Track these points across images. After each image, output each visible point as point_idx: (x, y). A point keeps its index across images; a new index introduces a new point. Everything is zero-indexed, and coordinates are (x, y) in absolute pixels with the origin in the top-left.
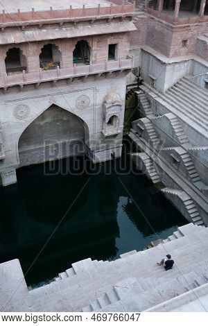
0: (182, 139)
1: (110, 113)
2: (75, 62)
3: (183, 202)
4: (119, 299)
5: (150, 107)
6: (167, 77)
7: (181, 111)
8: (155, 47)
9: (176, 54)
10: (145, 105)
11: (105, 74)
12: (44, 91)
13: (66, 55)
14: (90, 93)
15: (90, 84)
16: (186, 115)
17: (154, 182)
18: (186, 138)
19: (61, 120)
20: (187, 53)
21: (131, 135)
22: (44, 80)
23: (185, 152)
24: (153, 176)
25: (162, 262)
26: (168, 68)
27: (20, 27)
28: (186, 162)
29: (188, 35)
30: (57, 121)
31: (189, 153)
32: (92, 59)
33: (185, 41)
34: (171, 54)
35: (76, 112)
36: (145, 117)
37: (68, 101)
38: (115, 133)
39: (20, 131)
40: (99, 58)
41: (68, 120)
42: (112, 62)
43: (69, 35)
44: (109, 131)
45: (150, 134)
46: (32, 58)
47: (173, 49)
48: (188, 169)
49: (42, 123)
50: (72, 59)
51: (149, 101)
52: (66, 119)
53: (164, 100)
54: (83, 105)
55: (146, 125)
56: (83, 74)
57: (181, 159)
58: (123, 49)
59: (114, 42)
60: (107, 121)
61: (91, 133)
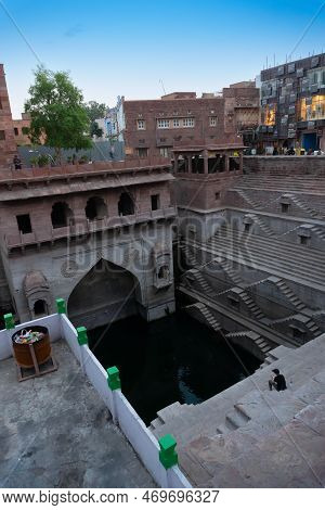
0: (236, 280)
1: (160, 263)
2: (120, 213)
3: (253, 341)
4: (249, 419)
7: (227, 254)
9: (212, 206)
10: (190, 257)
11: (151, 223)
13: (112, 206)
17: (216, 329)
18: (240, 278)
20: (221, 204)
23: (243, 291)
24: (214, 323)
25: (270, 384)
26: (208, 218)
27: (66, 179)
28: (247, 300)
29: (219, 188)
31: (246, 291)
32: (138, 209)
33: (217, 194)
34: (207, 205)
35: (125, 266)
36: (192, 268)
37: (117, 258)
38: (167, 284)
39: (69, 290)
40: (143, 211)
41: (117, 279)
42: (156, 211)
43: (113, 185)
44: (160, 284)
45: (201, 283)
46: (78, 211)
47: (208, 201)
48: (250, 306)
49: (90, 283)
50: (117, 210)
54: (131, 257)
55: (196, 275)
57: (240, 298)
58: (165, 199)
59: (155, 193)
60: (158, 272)
61: (142, 288)
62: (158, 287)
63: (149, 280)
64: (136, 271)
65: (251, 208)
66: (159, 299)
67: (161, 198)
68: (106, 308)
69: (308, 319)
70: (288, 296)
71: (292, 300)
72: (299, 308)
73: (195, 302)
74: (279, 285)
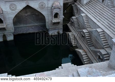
0: (87, 26)
3: (82, 55)
5: (78, 12)
7: (89, 13)
10: (75, 11)
16: (91, 15)
17: (73, 46)
18: (90, 26)
19: (35, 14)
21: (69, 25)
23: (88, 32)
24: (73, 43)
28: (87, 37)
30: (33, 14)
31: (90, 33)
35: (39, 10)
36: (75, 16)
38: (58, 21)
39: (13, 16)
41: (38, 15)
44: (55, 20)
45: (75, 24)
48: (88, 40)
49: (26, 15)
51: (77, 9)
52: (37, 14)
53: (83, 8)
54: (42, 7)
55: (74, 20)
57: (85, 35)
60: (53, 15)
61: (47, 21)
62: (53, 22)
63: (50, 18)
64: (44, 13)
66: (54, 27)
68: (33, 26)
69: (106, 53)
70: (102, 40)
71: (103, 42)
72: (105, 46)
73: (71, 31)
74: (100, 33)
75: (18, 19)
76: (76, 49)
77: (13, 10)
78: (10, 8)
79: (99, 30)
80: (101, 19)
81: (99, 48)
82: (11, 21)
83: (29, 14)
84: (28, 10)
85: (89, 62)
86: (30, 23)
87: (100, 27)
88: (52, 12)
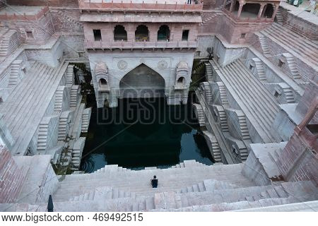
0: (224, 101)
1: (180, 75)
2: (158, 39)
3: (211, 143)
5: (212, 76)
6: (226, 57)
7: (228, 82)
8: (224, 36)
9: (236, 43)
11: (177, 49)
12: (137, 54)
13: (153, 34)
14: (168, 60)
15: (168, 54)
16: (231, 85)
17: (200, 125)
18: (227, 101)
20: (245, 43)
21: (197, 92)
22: (135, 47)
23: (223, 110)
24: (201, 121)
26: (227, 51)
27: (123, 12)
28: (221, 117)
29: (246, 30)
30: (148, 74)
31: (225, 111)
32: (171, 38)
33: (243, 35)
34: (232, 42)
35: (157, 71)
36: (207, 81)
37: (153, 63)
38: (182, 88)
39: (121, 76)
40: (176, 38)
41: (155, 75)
42: (185, 42)
43: (153, 21)
44: (179, 86)
46: (130, 33)
47: (233, 38)
48: (222, 122)
49: (138, 74)
50: (156, 36)
51: (212, 72)
52: (153, 75)
53: (221, 72)
54: (162, 67)
55: (205, 87)
56: (162, 47)
57: (219, 114)
58: (193, 34)
59: (186, 28)
60: (177, 79)
61: (166, 85)
62: (176, 88)
63: (172, 82)
64: (164, 75)
65: (262, 53)
66: (177, 94)
67: (190, 33)
69: (244, 147)
70: (242, 128)
71: (242, 131)
72: (244, 138)
73: (199, 103)
74: (240, 118)
75: (127, 80)
76: (204, 132)
77: (122, 69)
78: (118, 66)
79: (239, 113)
80: (244, 95)
81: (236, 136)
82: (118, 83)
83: (142, 73)
84: (141, 68)
85: (220, 160)
86: (141, 86)
87: (240, 109)
88: (176, 75)
